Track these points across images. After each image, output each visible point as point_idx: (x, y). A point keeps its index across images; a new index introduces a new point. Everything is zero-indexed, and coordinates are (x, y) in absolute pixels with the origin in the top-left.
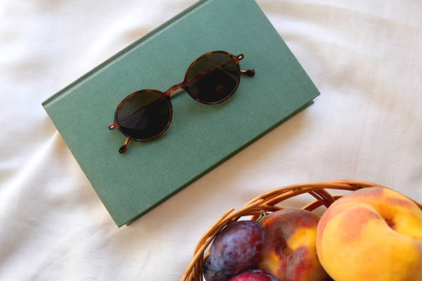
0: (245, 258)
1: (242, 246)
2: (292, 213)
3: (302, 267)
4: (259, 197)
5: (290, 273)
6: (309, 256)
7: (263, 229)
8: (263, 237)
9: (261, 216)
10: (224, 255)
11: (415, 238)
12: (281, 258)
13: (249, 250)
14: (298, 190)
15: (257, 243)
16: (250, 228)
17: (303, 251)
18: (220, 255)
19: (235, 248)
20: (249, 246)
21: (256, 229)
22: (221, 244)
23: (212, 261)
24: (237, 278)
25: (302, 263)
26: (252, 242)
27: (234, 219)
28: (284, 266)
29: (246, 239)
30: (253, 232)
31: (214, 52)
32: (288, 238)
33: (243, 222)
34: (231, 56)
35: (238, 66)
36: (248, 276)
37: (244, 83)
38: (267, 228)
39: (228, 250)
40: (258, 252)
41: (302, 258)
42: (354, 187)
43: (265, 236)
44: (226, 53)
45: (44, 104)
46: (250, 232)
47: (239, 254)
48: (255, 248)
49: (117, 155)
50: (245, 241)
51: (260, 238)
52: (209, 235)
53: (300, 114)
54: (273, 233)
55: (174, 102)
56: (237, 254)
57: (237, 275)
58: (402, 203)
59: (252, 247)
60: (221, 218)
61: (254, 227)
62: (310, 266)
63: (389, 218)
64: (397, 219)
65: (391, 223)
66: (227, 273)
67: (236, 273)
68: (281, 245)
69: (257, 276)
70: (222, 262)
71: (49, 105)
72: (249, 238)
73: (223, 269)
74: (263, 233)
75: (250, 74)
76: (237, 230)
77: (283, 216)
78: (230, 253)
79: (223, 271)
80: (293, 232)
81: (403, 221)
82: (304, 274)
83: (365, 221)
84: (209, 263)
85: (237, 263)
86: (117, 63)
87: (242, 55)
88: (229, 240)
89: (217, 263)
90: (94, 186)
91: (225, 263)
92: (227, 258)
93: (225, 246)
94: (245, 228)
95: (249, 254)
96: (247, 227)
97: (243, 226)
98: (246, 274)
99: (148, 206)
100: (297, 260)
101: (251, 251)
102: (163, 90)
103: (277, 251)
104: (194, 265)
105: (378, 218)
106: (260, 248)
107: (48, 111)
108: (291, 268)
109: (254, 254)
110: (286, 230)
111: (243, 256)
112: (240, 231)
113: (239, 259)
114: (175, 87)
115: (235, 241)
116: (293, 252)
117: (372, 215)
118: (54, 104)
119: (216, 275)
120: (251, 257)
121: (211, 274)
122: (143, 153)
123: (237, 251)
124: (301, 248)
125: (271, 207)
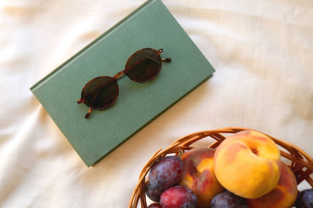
0: (170, 178)
1: (168, 171)
2: (199, 150)
3: (206, 183)
4: (176, 141)
5: (199, 187)
6: (210, 175)
7: (181, 161)
8: (181, 165)
9: (180, 153)
10: (158, 177)
11: (269, 159)
12: (194, 178)
13: (172, 174)
14: (202, 135)
15: (177, 169)
16: (173, 160)
17: (207, 173)
18: (155, 177)
19: (164, 172)
20: (172, 171)
21: (177, 161)
22: (155, 171)
23: (151, 182)
24: (166, 191)
25: (206, 180)
26: (174, 169)
27: (163, 155)
28: (196, 183)
29: (170, 167)
30: (174, 163)
31: (143, 50)
32: (197, 165)
33: (168, 157)
34: (155, 51)
35: (160, 57)
36: (173, 190)
37: (165, 67)
38: (184, 160)
39: (160, 174)
40: (179, 175)
41: (207, 177)
42: (235, 131)
43: (183, 165)
44: (151, 49)
45: (31, 89)
46: (173, 163)
47: (167, 176)
48: (176, 172)
49: (84, 120)
50: (170, 168)
51: (179, 166)
52: (148, 166)
53: (204, 83)
54: (188, 163)
55: (120, 83)
56: (165, 176)
57: (166, 190)
58: (261, 139)
59: (174, 171)
60: (154, 155)
61: (175, 160)
62: (212, 182)
63: (255, 148)
64: (259, 149)
65: (255, 151)
66: (160, 189)
67: (166, 188)
68: (193, 171)
69: (179, 189)
70: (156, 182)
71: (35, 89)
72: (172, 166)
73: (157, 186)
74: (181, 163)
75: (168, 61)
76: (165, 162)
77: (194, 152)
78: (161, 176)
79: (157, 188)
80: (200, 161)
81: (262, 150)
82: (208, 186)
83: (237, 150)
84: (149, 184)
85: (166, 182)
86: (79, 59)
87: (162, 49)
88: (160, 168)
89: (154, 183)
90: (69, 141)
91: (159, 182)
92: (160, 179)
93: (158, 172)
94: (169, 160)
95: (173, 176)
96: (170, 159)
97: (168, 159)
98: (172, 188)
99: (107, 152)
100: (203, 179)
101: (174, 174)
102: (112, 76)
103: (191, 174)
104: (139, 186)
105: (246, 148)
106: (179, 172)
107: (34, 93)
108: (200, 184)
109: (176, 176)
110: (196, 161)
111: (169, 177)
112: (166, 162)
113: (167, 179)
114: (120, 73)
115: (163, 168)
116: (201, 174)
117: (242, 146)
118: (39, 89)
119: (154, 191)
120: (174, 177)
121: (151, 192)
122: (101, 117)
123: (165, 174)
124: (205, 171)
125: (186, 147)
